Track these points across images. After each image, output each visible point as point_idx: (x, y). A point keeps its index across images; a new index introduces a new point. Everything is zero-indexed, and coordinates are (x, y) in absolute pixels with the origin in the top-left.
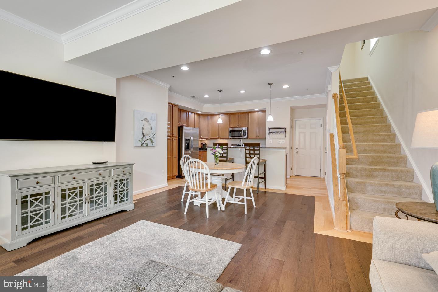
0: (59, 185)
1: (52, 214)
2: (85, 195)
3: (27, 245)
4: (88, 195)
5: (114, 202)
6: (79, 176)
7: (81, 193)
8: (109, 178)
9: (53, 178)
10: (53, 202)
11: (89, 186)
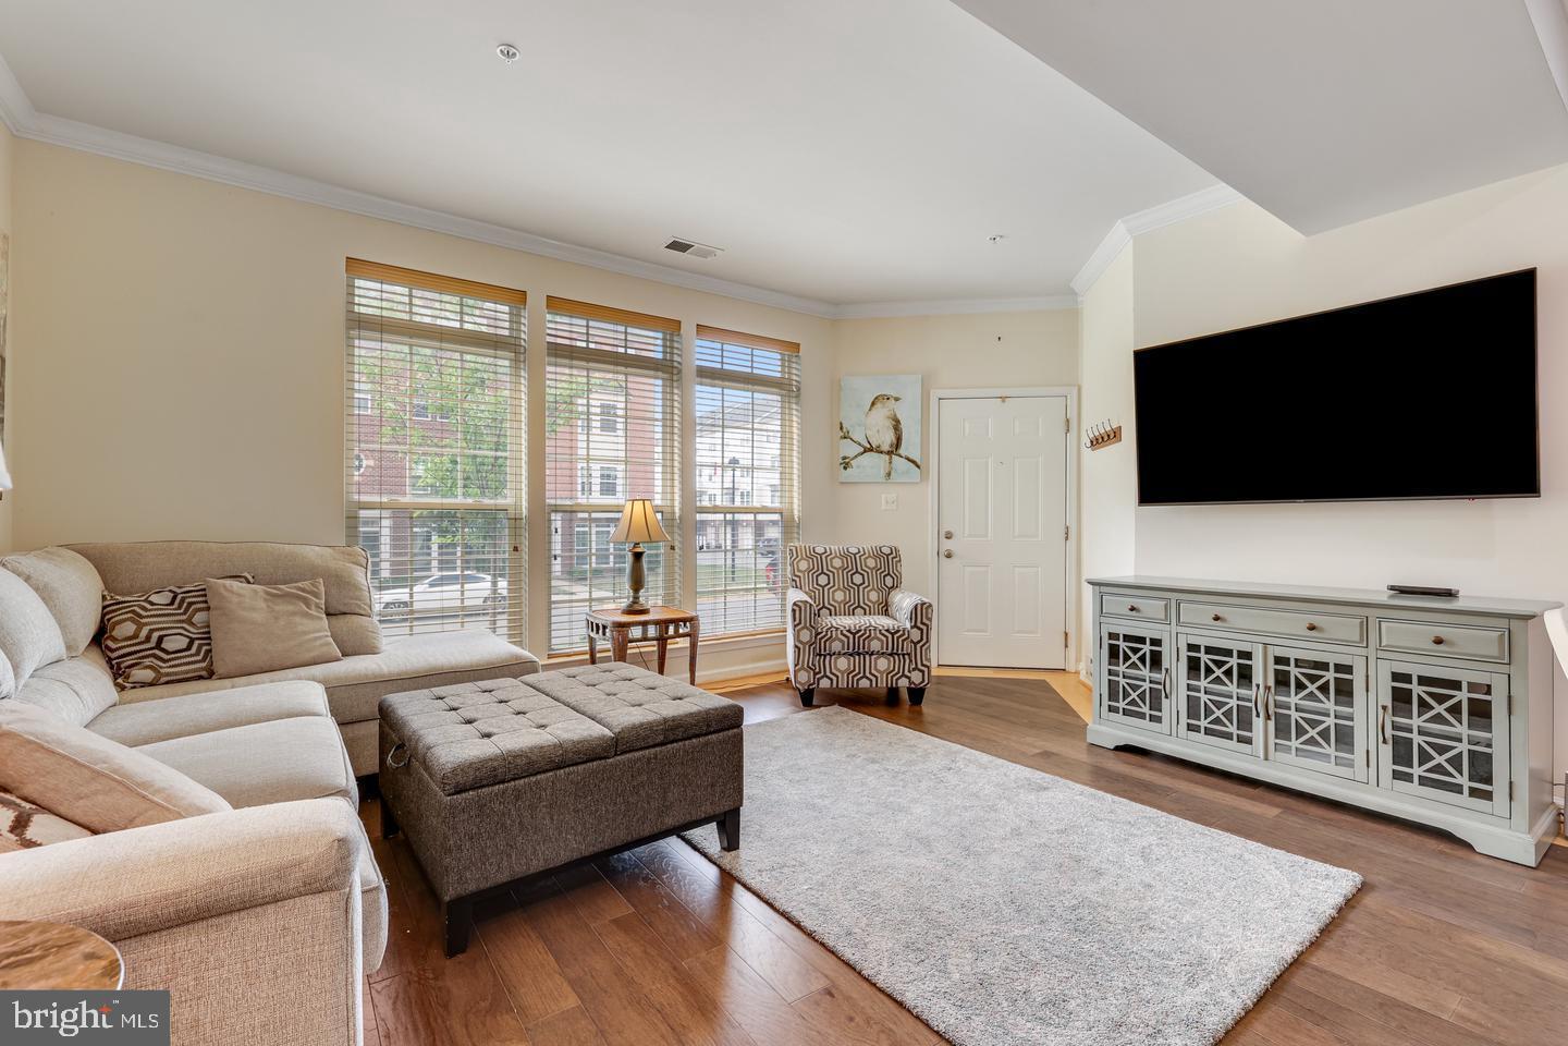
0: (1180, 629)
1: (1165, 703)
2: (1258, 686)
3: (1118, 748)
4: (1268, 688)
5: (1387, 765)
6: (1236, 617)
7: (1245, 676)
8: (1363, 652)
9: (1166, 605)
10: (1167, 670)
11: (1271, 660)
